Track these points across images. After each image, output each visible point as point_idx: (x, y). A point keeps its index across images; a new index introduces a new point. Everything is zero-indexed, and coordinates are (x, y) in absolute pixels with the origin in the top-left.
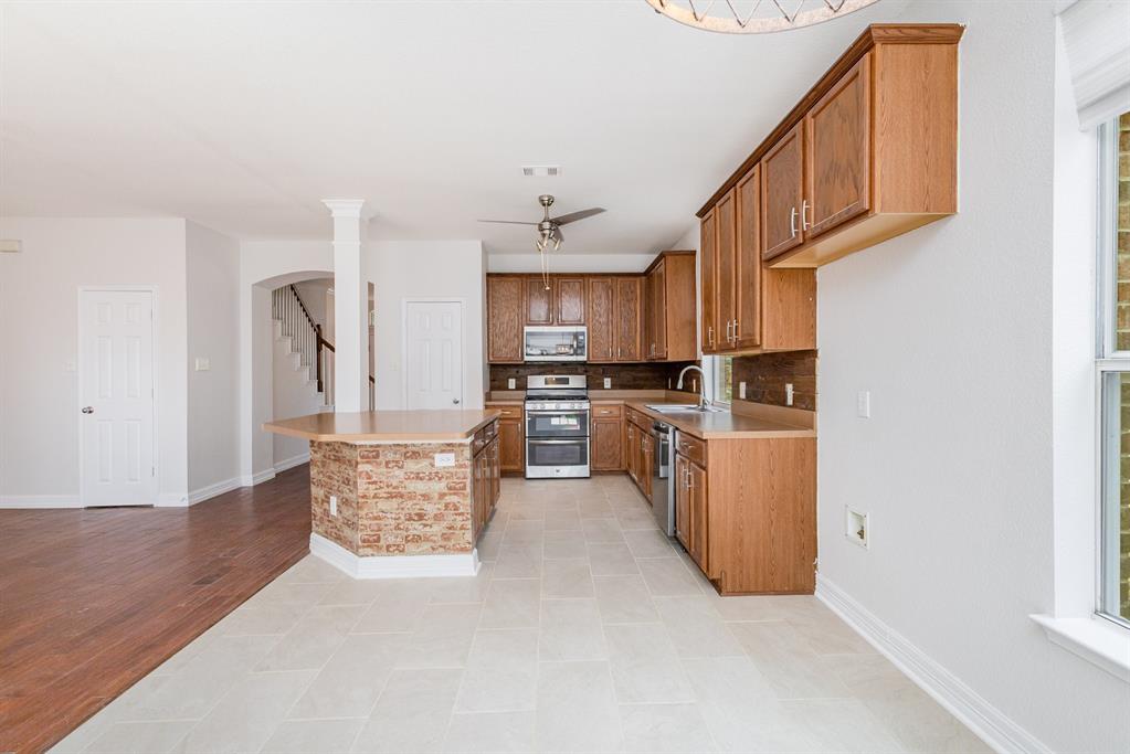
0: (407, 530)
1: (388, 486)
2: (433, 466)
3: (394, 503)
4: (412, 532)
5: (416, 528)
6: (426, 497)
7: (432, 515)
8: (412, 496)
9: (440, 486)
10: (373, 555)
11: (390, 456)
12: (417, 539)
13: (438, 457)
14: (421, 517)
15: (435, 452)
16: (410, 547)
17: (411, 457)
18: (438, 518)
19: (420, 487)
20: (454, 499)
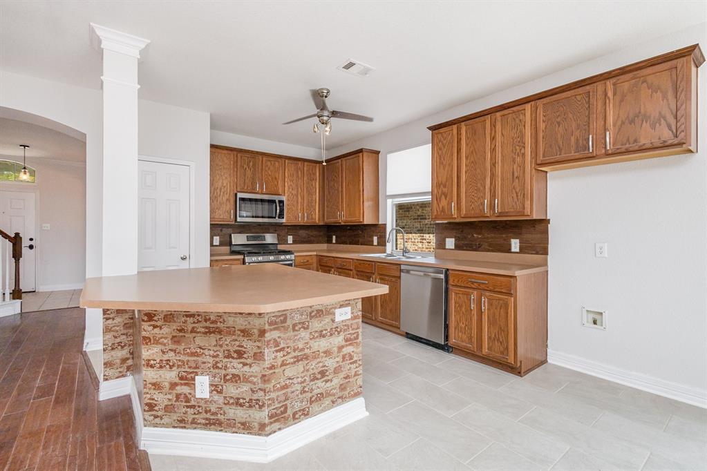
0: (312, 390)
1: (294, 351)
2: (333, 321)
3: (300, 366)
4: (316, 391)
5: (320, 386)
6: (327, 353)
7: (332, 369)
8: (316, 355)
9: (339, 340)
10: (280, 429)
11: (297, 318)
12: (320, 397)
13: (338, 311)
14: (323, 373)
15: (335, 308)
16: (315, 407)
17: (315, 316)
18: (337, 371)
19: (322, 344)
20: (349, 349)
